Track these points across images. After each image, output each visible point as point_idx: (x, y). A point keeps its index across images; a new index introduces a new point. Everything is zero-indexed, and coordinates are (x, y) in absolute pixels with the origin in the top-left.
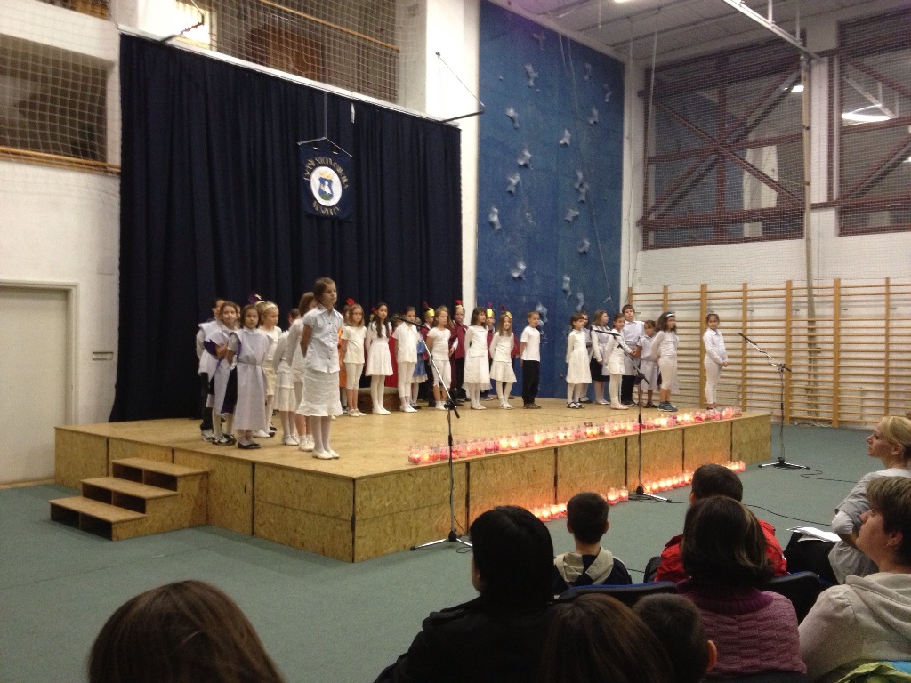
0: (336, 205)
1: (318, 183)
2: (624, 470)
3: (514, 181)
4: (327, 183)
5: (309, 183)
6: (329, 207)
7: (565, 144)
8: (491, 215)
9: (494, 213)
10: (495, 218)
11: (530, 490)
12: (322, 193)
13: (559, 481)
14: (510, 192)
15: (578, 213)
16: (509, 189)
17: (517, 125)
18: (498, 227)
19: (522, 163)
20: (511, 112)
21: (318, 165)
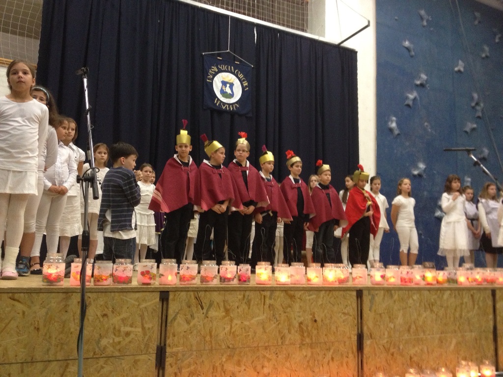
0: (236, 103)
1: (220, 85)
2: (491, 336)
3: (411, 96)
4: (228, 85)
5: (212, 84)
6: (229, 104)
7: (459, 71)
8: (390, 123)
9: (392, 122)
10: (394, 125)
11: (307, 352)
12: (223, 93)
13: (367, 343)
14: (408, 105)
15: (475, 126)
16: (406, 103)
17: (413, 53)
18: (396, 132)
19: (418, 82)
20: (407, 44)
21: (220, 71)
